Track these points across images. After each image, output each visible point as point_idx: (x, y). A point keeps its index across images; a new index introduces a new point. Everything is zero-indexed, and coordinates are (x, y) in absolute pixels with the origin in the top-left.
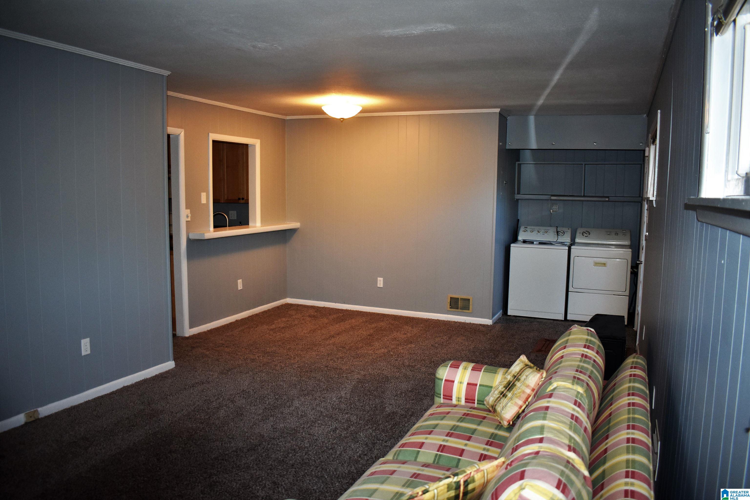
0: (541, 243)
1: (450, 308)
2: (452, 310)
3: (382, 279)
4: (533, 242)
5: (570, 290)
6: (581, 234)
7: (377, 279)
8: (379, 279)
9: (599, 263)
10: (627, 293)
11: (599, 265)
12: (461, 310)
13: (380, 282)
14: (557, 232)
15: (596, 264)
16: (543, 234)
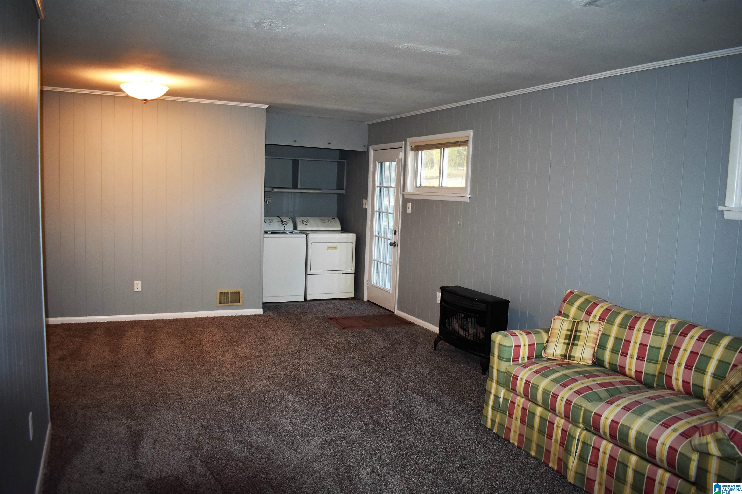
0: (273, 233)
1: (220, 303)
2: (222, 305)
3: (139, 282)
4: (267, 232)
5: (308, 273)
6: (301, 222)
7: (133, 283)
8: (136, 282)
9: (331, 248)
10: (353, 271)
11: (331, 249)
12: (231, 304)
13: (138, 285)
14: (282, 221)
15: (329, 248)
16: (269, 224)
